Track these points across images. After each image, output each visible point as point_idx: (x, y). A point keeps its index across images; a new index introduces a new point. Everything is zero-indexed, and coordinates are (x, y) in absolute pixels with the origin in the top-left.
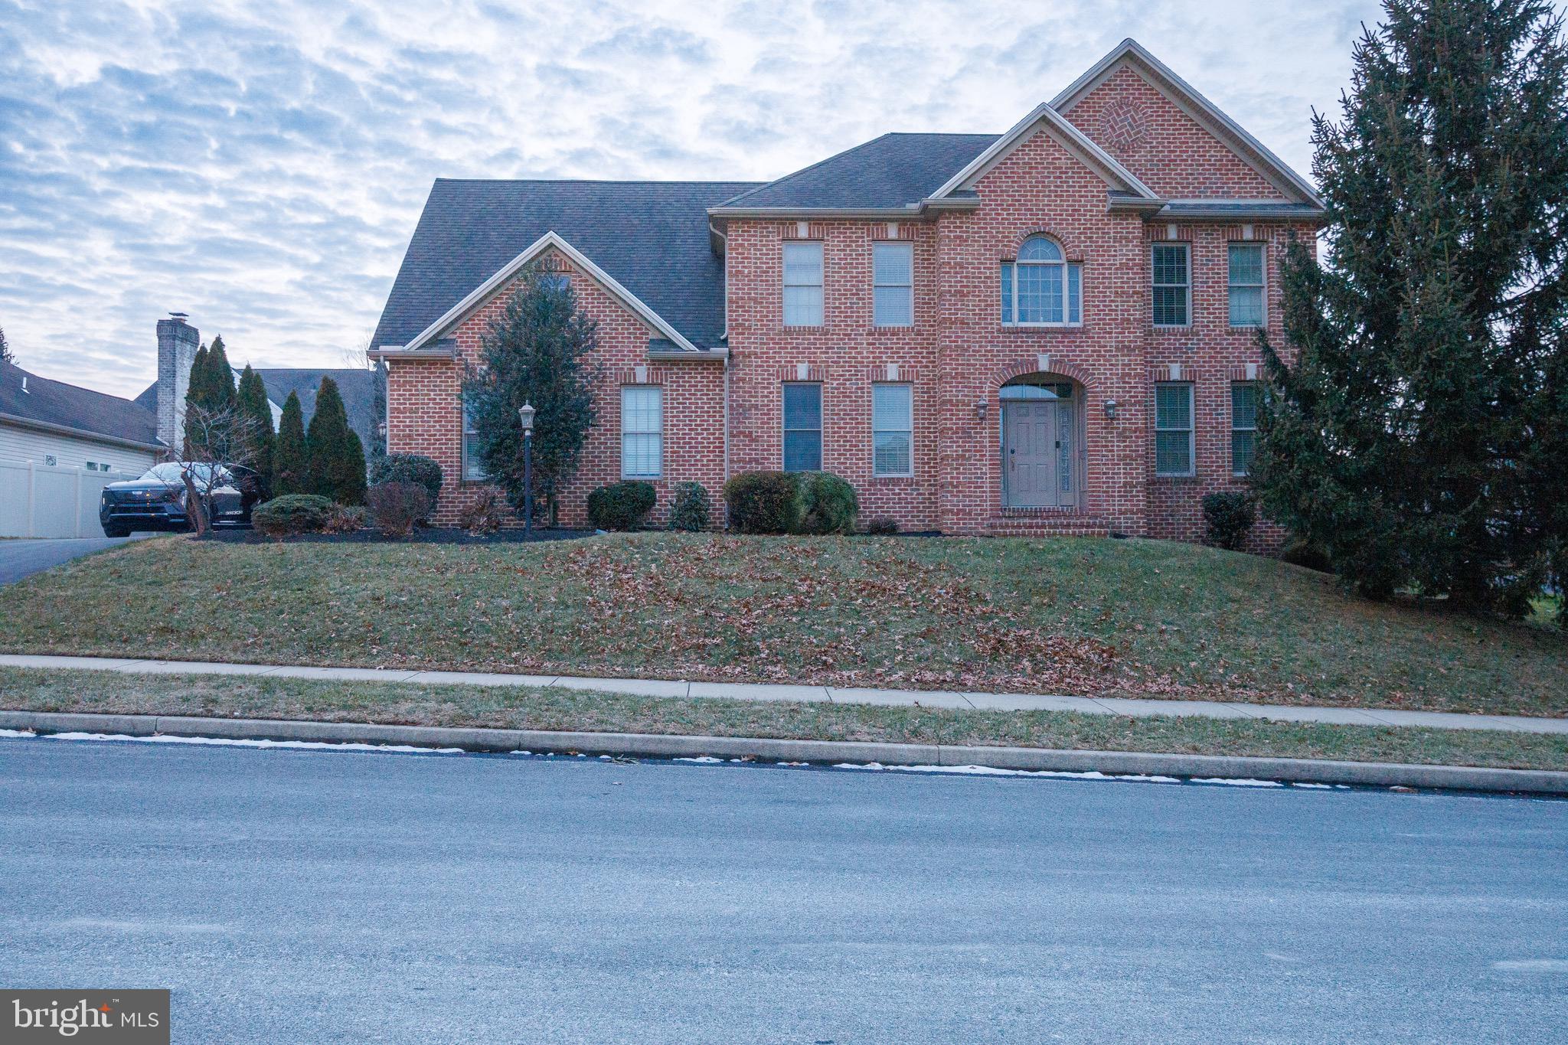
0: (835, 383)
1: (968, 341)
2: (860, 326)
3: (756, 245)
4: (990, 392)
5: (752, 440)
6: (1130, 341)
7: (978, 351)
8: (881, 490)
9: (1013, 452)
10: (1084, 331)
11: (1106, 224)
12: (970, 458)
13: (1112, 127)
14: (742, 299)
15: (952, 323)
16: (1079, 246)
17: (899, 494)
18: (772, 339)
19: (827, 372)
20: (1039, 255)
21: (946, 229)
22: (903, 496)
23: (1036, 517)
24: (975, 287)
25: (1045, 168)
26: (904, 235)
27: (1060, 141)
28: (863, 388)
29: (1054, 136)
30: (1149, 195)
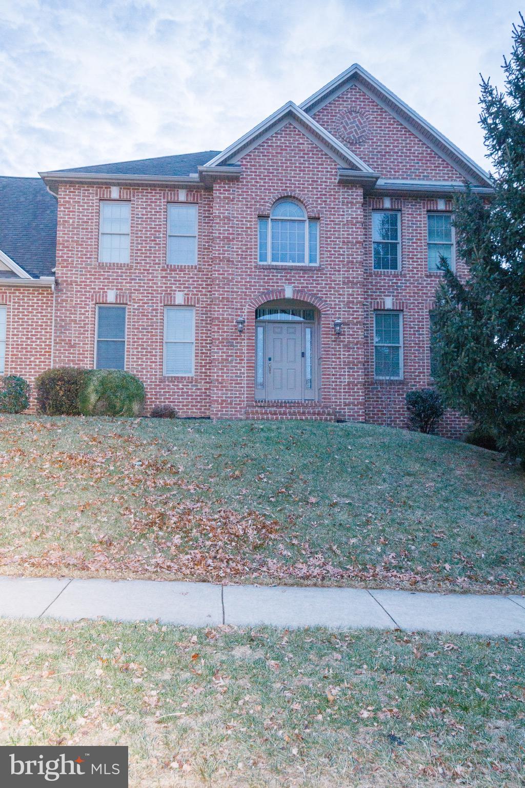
0: (136, 305)
1: (233, 274)
2: (156, 264)
3: (79, 202)
4: (248, 312)
5: (72, 347)
6: (354, 278)
7: (240, 282)
8: (168, 385)
9: (270, 359)
10: (319, 269)
11: (336, 192)
12: (232, 361)
13: (344, 127)
14: (68, 241)
15: (221, 261)
16: (316, 207)
17: (183, 389)
18: (89, 272)
19: (130, 297)
20: (288, 211)
21: (219, 191)
22: (185, 390)
23: (281, 407)
24: (239, 234)
25: (292, 150)
26: (191, 199)
27: (303, 131)
28: (157, 310)
29: (299, 127)
30: (366, 169)
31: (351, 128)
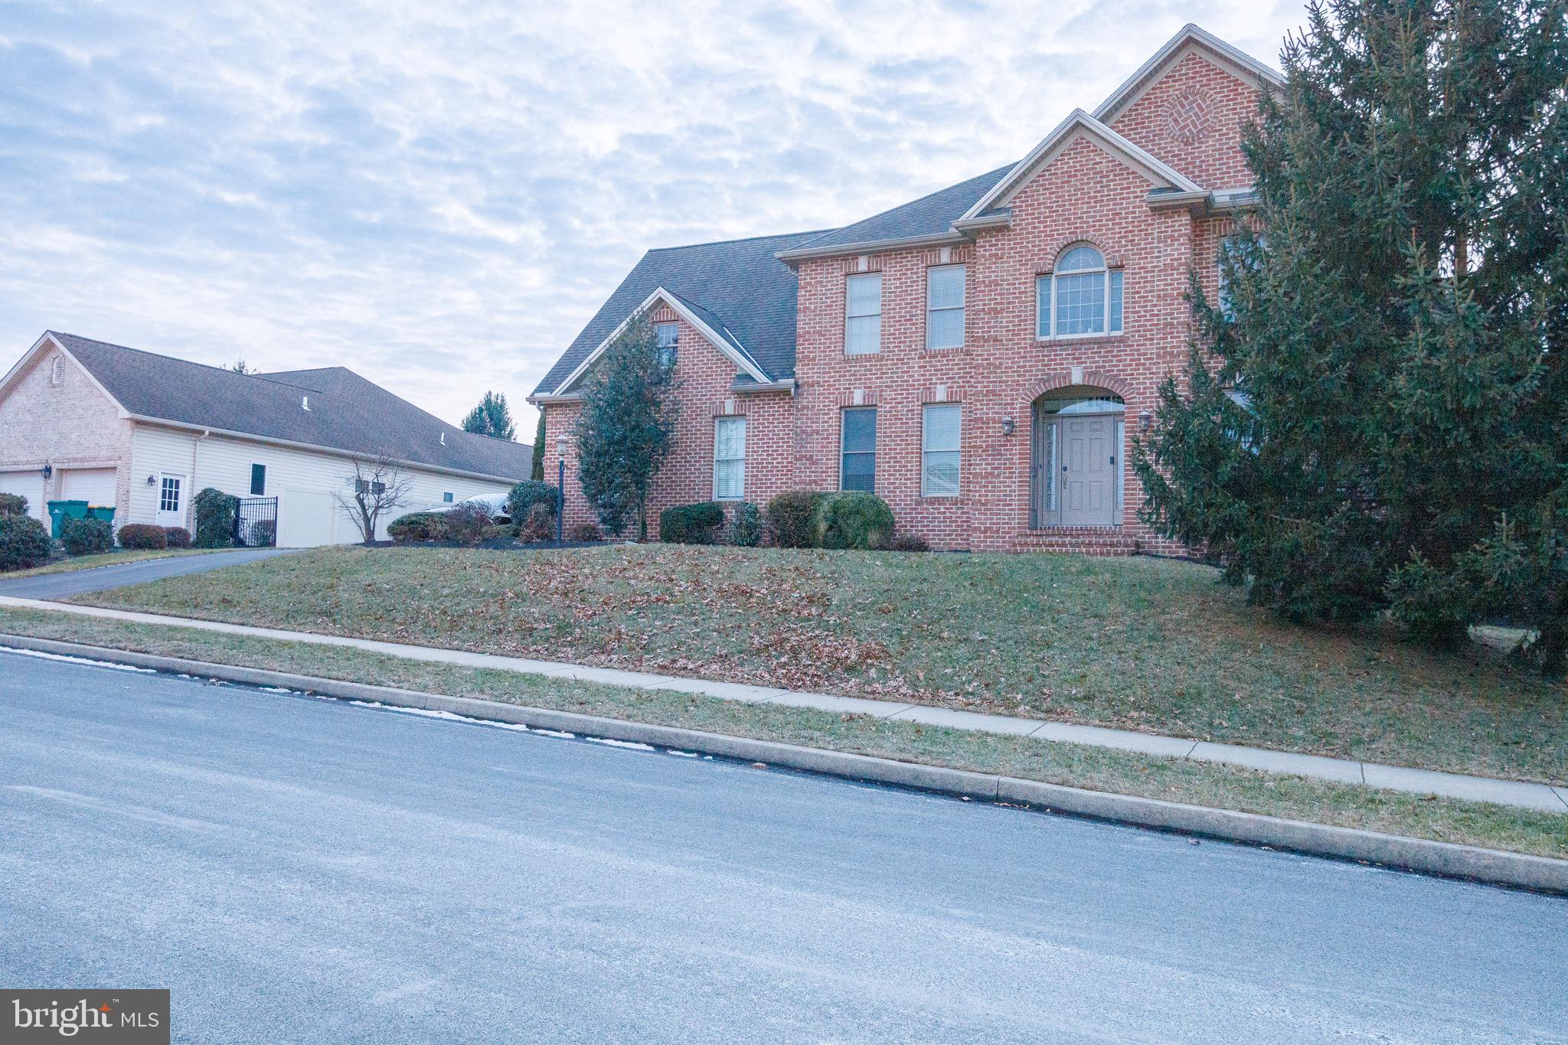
0: (888, 406)
1: (1001, 358)
2: (912, 350)
3: (821, 282)
4: (1021, 408)
5: (813, 463)
6: (1173, 347)
7: (1011, 368)
8: (927, 509)
9: (1065, 469)
10: (1122, 340)
11: (1149, 225)
12: (999, 475)
13: (1175, 120)
14: (809, 332)
15: (985, 341)
16: (1118, 251)
17: (945, 513)
18: (833, 368)
19: (881, 396)
20: (1079, 264)
21: (984, 248)
22: (948, 514)
24: (1009, 303)
25: (1085, 175)
26: (956, 259)
27: (1101, 145)
28: (913, 410)
29: (1093, 140)
30: (1191, 188)
31: (1185, 120)
